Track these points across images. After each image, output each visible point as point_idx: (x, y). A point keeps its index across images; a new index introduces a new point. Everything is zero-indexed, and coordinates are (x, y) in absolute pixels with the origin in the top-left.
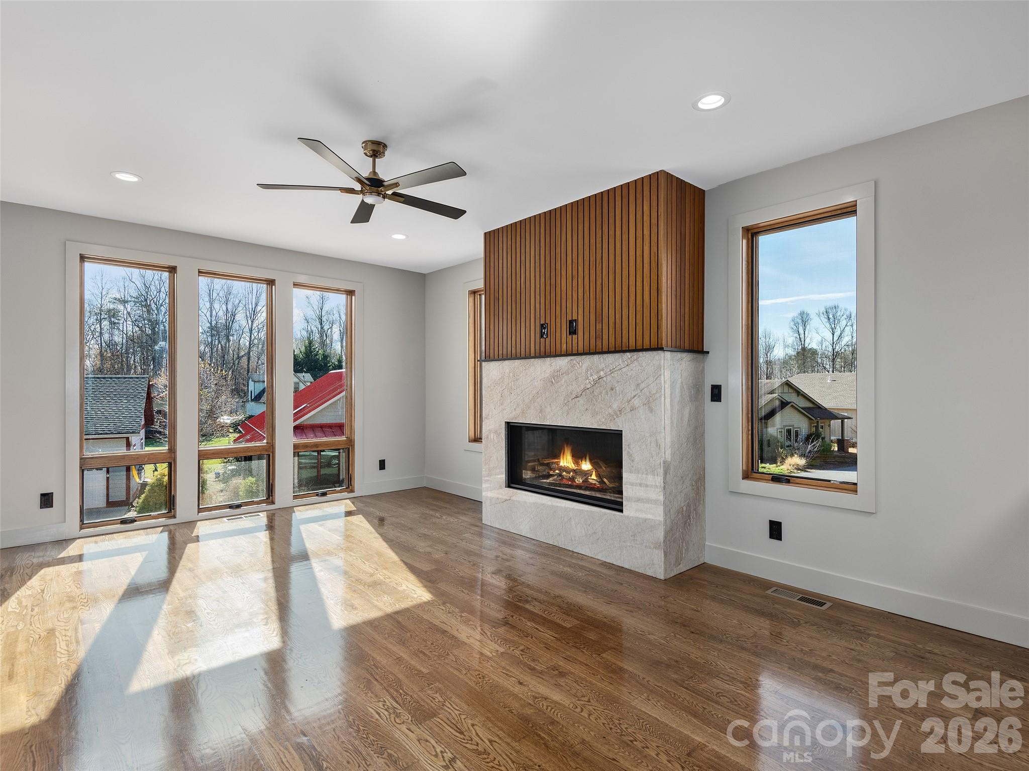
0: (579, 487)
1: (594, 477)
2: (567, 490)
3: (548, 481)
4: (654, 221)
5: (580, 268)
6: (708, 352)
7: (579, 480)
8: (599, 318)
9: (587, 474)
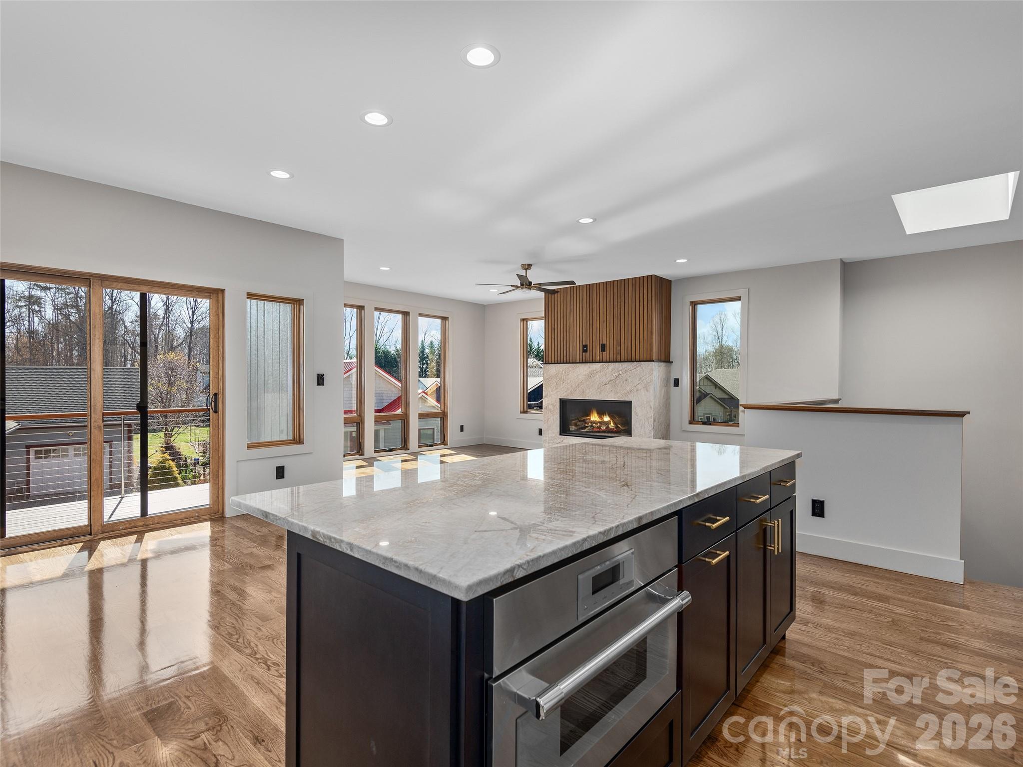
0: (604, 432)
1: (612, 424)
2: (598, 434)
3: (585, 430)
4: (649, 299)
5: (608, 317)
6: (672, 362)
7: (603, 428)
8: (619, 344)
9: (607, 423)
